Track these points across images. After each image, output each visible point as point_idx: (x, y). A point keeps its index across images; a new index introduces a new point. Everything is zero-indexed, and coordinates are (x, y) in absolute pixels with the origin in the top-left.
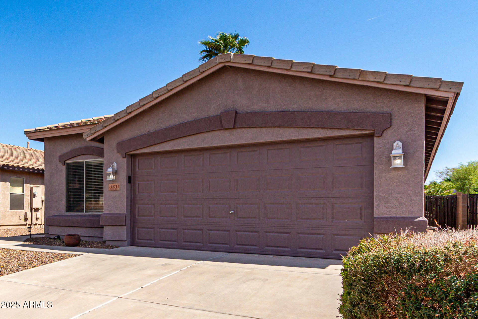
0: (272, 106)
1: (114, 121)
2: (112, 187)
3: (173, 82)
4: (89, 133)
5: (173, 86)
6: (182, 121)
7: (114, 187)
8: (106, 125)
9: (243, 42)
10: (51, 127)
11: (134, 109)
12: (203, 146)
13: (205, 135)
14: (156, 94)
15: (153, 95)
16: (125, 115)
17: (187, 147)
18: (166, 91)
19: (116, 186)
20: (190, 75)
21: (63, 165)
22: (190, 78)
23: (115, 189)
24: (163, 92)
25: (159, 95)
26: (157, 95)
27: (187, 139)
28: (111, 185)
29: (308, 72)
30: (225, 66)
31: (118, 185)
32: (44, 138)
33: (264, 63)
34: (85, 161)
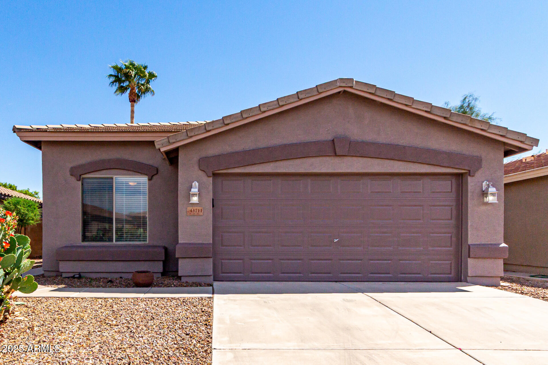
0: (382, 139)
1: (205, 131)
2: (191, 211)
3: (286, 98)
4: (165, 142)
5: (286, 102)
6: (285, 142)
7: (195, 211)
8: (193, 134)
9: (152, 75)
10: (53, 128)
11: (234, 120)
12: (310, 171)
13: (313, 160)
14: (264, 107)
15: (261, 108)
16: (221, 125)
17: (292, 170)
18: (276, 106)
19: (199, 209)
20: (308, 93)
21: (77, 180)
22: (306, 97)
23: (196, 214)
24: (273, 107)
25: (269, 109)
26: (265, 109)
27: (291, 162)
28: (190, 209)
29: (426, 111)
30: (345, 91)
31: (201, 210)
32: (43, 141)
33: (387, 95)
34: (114, 177)
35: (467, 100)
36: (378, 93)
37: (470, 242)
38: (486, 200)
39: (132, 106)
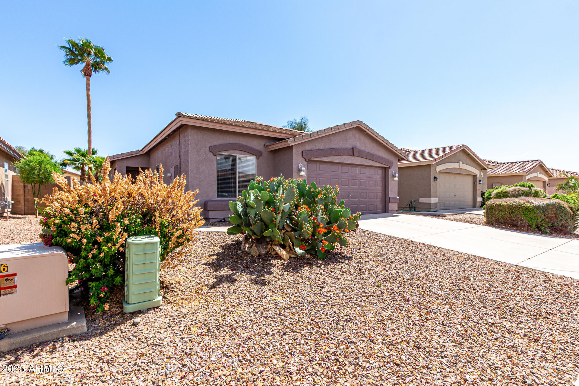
1: (310, 137)
21: (214, 155)
34: (237, 155)
35: (303, 120)
36: (369, 130)
37: (390, 196)
38: (394, 179)
39: (88, 80)
